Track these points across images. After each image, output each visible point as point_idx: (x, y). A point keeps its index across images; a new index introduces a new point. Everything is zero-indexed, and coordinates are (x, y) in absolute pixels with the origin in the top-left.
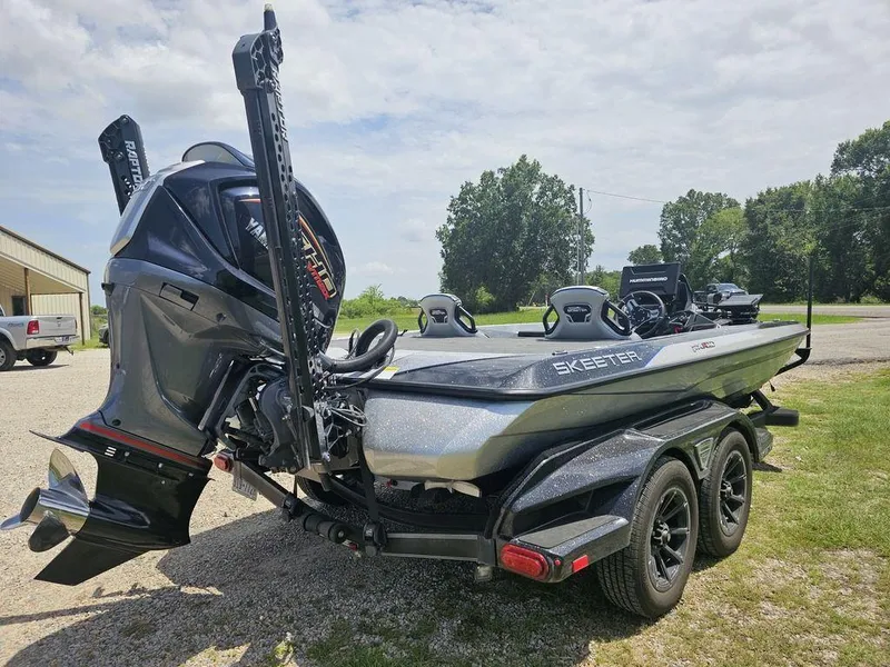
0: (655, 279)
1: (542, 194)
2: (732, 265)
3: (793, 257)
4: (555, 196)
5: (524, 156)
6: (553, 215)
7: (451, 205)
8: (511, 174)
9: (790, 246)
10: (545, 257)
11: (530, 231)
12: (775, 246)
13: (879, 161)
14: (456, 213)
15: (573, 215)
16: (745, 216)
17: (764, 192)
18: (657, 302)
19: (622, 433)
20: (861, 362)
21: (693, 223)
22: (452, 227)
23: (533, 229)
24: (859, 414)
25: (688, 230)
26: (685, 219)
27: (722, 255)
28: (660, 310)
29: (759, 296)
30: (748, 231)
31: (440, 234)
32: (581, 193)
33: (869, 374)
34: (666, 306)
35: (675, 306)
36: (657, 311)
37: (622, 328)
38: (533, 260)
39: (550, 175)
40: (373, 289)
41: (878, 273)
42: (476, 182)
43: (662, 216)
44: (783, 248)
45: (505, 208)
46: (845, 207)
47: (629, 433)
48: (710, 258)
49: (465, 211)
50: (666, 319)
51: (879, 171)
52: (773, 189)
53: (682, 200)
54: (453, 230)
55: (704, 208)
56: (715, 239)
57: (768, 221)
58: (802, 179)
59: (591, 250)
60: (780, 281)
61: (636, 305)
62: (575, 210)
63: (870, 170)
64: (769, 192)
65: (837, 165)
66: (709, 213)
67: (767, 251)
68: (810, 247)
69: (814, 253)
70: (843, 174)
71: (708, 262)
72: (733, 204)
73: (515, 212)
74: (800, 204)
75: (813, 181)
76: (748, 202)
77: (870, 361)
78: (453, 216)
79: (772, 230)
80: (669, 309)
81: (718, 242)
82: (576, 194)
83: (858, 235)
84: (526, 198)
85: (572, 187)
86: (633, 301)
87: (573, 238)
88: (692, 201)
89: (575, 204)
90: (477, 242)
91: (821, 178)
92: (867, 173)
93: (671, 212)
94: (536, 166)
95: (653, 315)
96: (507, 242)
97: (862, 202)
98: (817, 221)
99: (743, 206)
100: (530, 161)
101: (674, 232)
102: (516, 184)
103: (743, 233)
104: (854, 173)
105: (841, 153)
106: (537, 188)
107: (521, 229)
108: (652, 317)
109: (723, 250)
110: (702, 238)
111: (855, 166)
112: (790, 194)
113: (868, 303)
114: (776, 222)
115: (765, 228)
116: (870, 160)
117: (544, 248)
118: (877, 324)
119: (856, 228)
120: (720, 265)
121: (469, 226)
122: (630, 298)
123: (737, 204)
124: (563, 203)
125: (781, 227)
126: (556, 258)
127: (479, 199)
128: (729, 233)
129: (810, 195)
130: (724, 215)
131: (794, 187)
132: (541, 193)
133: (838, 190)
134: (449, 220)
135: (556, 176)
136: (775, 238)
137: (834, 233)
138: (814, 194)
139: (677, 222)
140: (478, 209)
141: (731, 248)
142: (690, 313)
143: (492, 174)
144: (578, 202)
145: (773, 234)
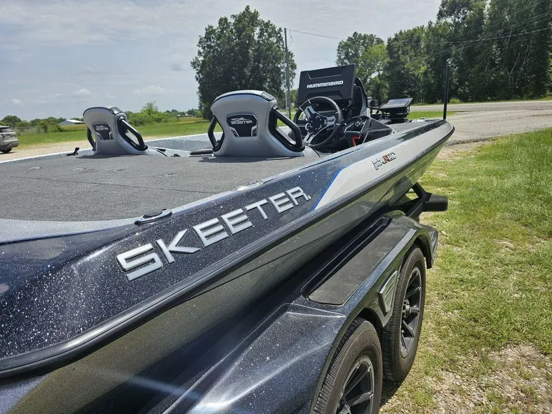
0: (332, 84)
1: (261, 35)
2: (379, 82)
3: (414, 75)
4: (270, 36)
5: (248, 7)
6: (269, 49)
7: (200, 42)
8: (239, 19)
9: (412, 68)
10: (266, 79)
11: (254, 62)
12: (404, 69)
13: (463, 11)
14: (204, 48)
15: (282, 49)
16: (387, 49)
17: (398, 33)
18: (333, 108)
19: (285, 309)
20: (463, 143)
21: (356, 55)
22: (201, 58)
23: (257, 59)
24: (474, 185)
25: (354, 59)
26: (351, 52)
27: (374, 76)
28: (337, 116)
29: (410, 100)
30: (388, 59)
31: (194, 64)
32: (285, 32)
33: (470, 151)
34: (343, 112)
35: (351, 111)
36: (333, 117)
37: (293, 142)
38: (259, 81)
39: (266, 21)
40: (150, 105)
41: (460, 84)
42: (216, 25)
43: (338, 50)
44: (408, 69)
45: (237, 44)
46: (443, 42)
47: (295, 309)
48: (367, 77)
49: (209, 47)
50: (343, 126)
51: (463, 19)
52: (403, 31)
53: (350, 39)
54: (203, 61)
55: (363, 44)
56: (369, 65)
57: (400, 52)
58: (420, 25)
59: (295, 74)
60: (406, 91)
61: (313, 112)
62: (283, 45)
63: (459, 18)
64: (401, 33)
65: (441, 15)
66: (366, 47)
67: (399, 72)
68: (423, 69)
69: (425, 74)
70: (443, 21)
71: (365, 80)
72: (380, 41)
73: (244, 47)
74: (418, 41)
75: (426, 25)
76: (389, 40)
77: (468, 142)
78: (202, 51)
79: (402, 58)
80: (345, 114)
81: (372, 67)
82: (283, 34)
83: (449, 61)
84: (250, 38)
85: (280, 29)
86: (310, 108)
87: (282, 65)
88: (356, 40)
89: (283, 42)
90: (220, 69)
91: (431, 23)
92: (457, 20)
93: (343, 47)
94: (256, 14)
95: (330, 122)
96: (240, 68)
97: (454, 39)
98: (428, 53)
99: (386, 44)
100: (252, 10)
101: (345, 61)
102: (243, 27)
103: (385, 61)
104: (449, 20)
105: (443, 7)
106: (257, 30)
107: (249, 60)
108: (329, 124)
109: (374, 72)
110: (362, 65)
111: (450, 15)
112: (413, 34)
113: (454, 103)
114: (405, 53)
115: (399, 56)
116: (459, 11)
117: (265, 73)
118: (466, 116)
119: (449, 56)
120: (373, 81)
121: (214, 57)
122: (308, 104)
123: (382, 42)
124: (275, 41)
125: (407, 56)
126: (273, 80)
127: (219, 38)
128: (378, 61)
129: (424, 35)
130: (375, 49)
131: (415, 30)
132: (261, 33)
133: (440, 31)
134: (200, 53)
135: (269, 21)
136: (404, 64)
137: (436, 60)
138: (426, 34)
139: (347, 54)
140: (218, 45)
141: (378, 70)
142: (365, 118)
143: (226, 19)
144: (284, 40)
145: (403, 61)
